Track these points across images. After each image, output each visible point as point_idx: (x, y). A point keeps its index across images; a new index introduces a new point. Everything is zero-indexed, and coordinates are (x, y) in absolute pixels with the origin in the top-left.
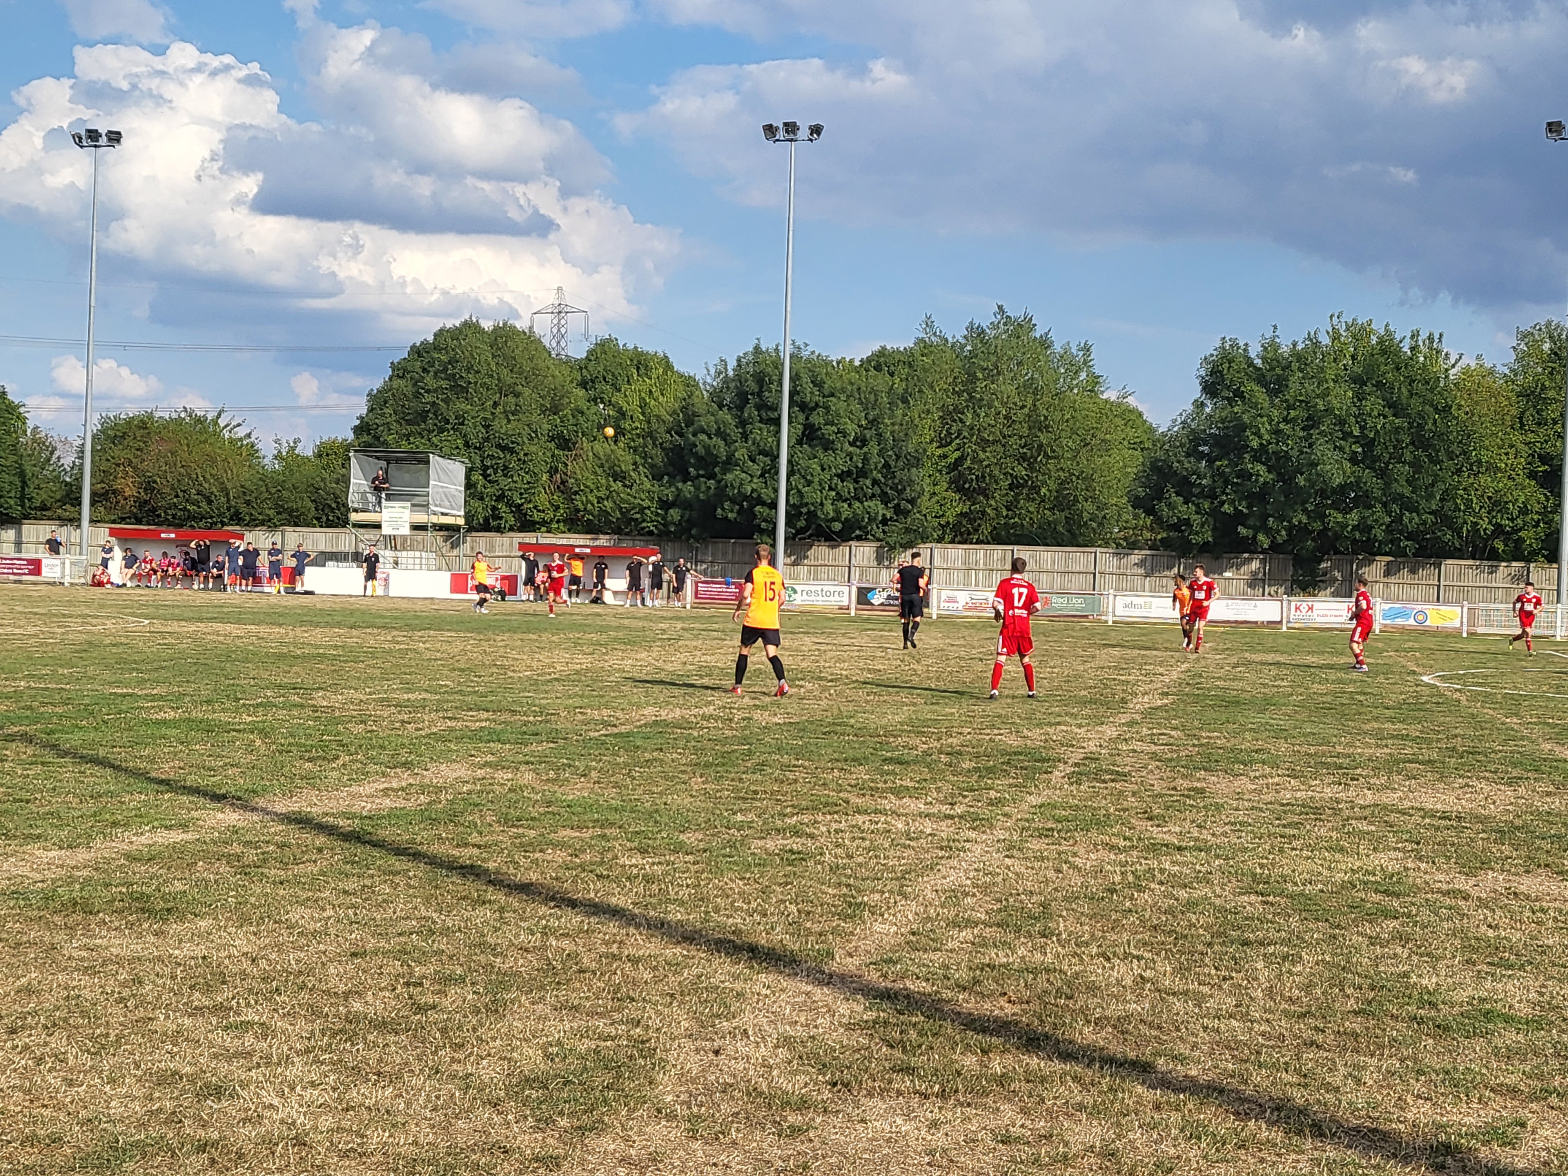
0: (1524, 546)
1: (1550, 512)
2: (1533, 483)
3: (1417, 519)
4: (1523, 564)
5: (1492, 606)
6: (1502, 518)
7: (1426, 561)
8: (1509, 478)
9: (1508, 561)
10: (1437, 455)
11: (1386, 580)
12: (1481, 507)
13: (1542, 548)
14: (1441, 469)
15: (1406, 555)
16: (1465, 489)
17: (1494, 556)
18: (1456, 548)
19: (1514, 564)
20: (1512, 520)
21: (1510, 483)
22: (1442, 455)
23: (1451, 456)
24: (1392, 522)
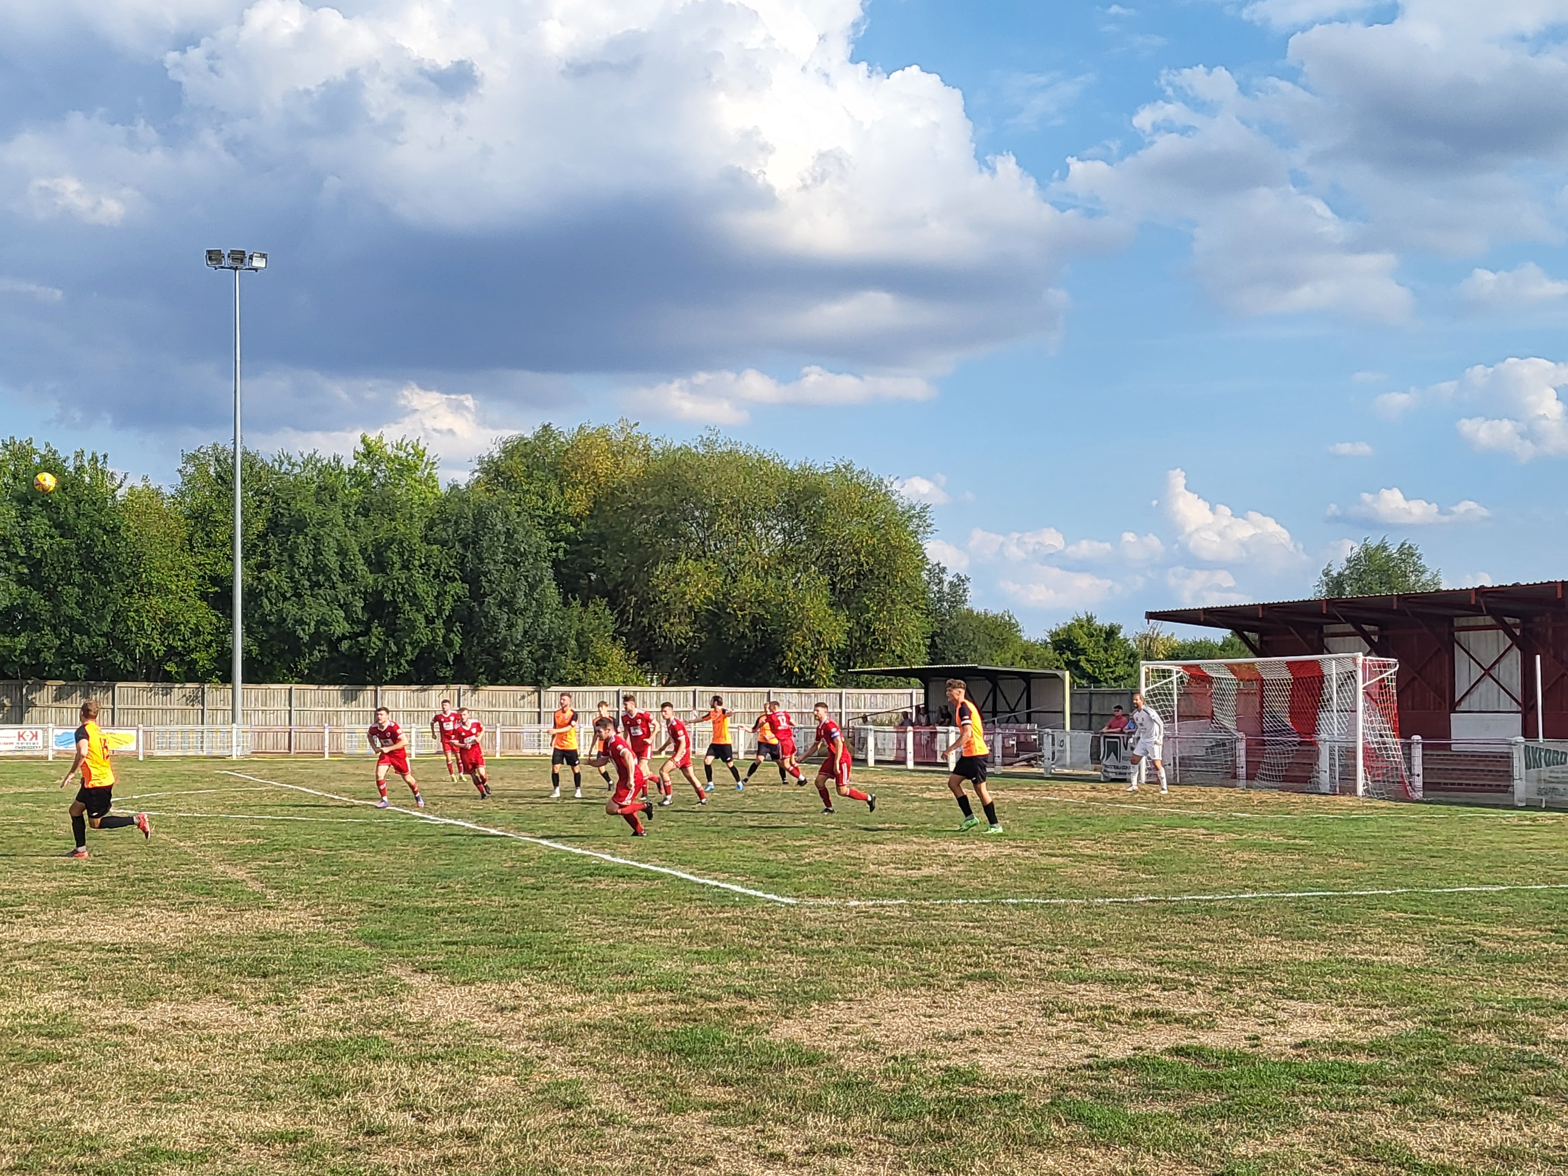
0: (197, 667)
1: (223, 633)
2: (205, 604)
3: (87, 642)
4: (196, 685)
5: (168, 727)
6: (174, 639)
7: (99, 684)
8: (181, 599)
9: (181, 683)
10: (106, 577)
11: (58, 704)
12: (153, 629)
13: (215, 669)
14: (111, 591)
15: (77, 679)
16: (136, 611)
17: (168, 678)
18: (128, 671)
19: (188, 685)
20: (184, 640)
21: (182, 604)
22: (112, 576)
23: (122, 577)
24: (61, 644)
